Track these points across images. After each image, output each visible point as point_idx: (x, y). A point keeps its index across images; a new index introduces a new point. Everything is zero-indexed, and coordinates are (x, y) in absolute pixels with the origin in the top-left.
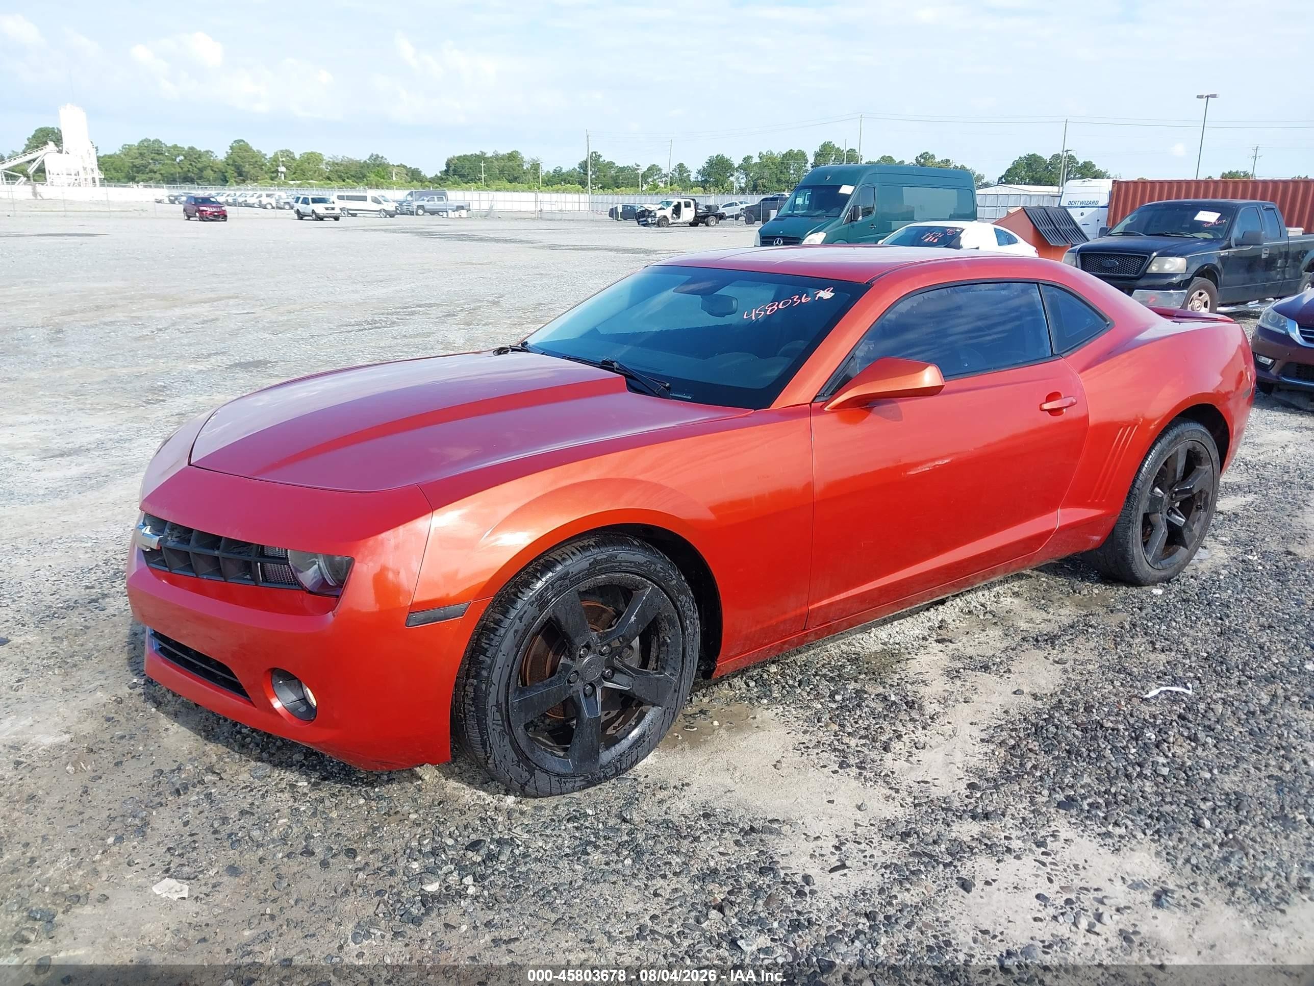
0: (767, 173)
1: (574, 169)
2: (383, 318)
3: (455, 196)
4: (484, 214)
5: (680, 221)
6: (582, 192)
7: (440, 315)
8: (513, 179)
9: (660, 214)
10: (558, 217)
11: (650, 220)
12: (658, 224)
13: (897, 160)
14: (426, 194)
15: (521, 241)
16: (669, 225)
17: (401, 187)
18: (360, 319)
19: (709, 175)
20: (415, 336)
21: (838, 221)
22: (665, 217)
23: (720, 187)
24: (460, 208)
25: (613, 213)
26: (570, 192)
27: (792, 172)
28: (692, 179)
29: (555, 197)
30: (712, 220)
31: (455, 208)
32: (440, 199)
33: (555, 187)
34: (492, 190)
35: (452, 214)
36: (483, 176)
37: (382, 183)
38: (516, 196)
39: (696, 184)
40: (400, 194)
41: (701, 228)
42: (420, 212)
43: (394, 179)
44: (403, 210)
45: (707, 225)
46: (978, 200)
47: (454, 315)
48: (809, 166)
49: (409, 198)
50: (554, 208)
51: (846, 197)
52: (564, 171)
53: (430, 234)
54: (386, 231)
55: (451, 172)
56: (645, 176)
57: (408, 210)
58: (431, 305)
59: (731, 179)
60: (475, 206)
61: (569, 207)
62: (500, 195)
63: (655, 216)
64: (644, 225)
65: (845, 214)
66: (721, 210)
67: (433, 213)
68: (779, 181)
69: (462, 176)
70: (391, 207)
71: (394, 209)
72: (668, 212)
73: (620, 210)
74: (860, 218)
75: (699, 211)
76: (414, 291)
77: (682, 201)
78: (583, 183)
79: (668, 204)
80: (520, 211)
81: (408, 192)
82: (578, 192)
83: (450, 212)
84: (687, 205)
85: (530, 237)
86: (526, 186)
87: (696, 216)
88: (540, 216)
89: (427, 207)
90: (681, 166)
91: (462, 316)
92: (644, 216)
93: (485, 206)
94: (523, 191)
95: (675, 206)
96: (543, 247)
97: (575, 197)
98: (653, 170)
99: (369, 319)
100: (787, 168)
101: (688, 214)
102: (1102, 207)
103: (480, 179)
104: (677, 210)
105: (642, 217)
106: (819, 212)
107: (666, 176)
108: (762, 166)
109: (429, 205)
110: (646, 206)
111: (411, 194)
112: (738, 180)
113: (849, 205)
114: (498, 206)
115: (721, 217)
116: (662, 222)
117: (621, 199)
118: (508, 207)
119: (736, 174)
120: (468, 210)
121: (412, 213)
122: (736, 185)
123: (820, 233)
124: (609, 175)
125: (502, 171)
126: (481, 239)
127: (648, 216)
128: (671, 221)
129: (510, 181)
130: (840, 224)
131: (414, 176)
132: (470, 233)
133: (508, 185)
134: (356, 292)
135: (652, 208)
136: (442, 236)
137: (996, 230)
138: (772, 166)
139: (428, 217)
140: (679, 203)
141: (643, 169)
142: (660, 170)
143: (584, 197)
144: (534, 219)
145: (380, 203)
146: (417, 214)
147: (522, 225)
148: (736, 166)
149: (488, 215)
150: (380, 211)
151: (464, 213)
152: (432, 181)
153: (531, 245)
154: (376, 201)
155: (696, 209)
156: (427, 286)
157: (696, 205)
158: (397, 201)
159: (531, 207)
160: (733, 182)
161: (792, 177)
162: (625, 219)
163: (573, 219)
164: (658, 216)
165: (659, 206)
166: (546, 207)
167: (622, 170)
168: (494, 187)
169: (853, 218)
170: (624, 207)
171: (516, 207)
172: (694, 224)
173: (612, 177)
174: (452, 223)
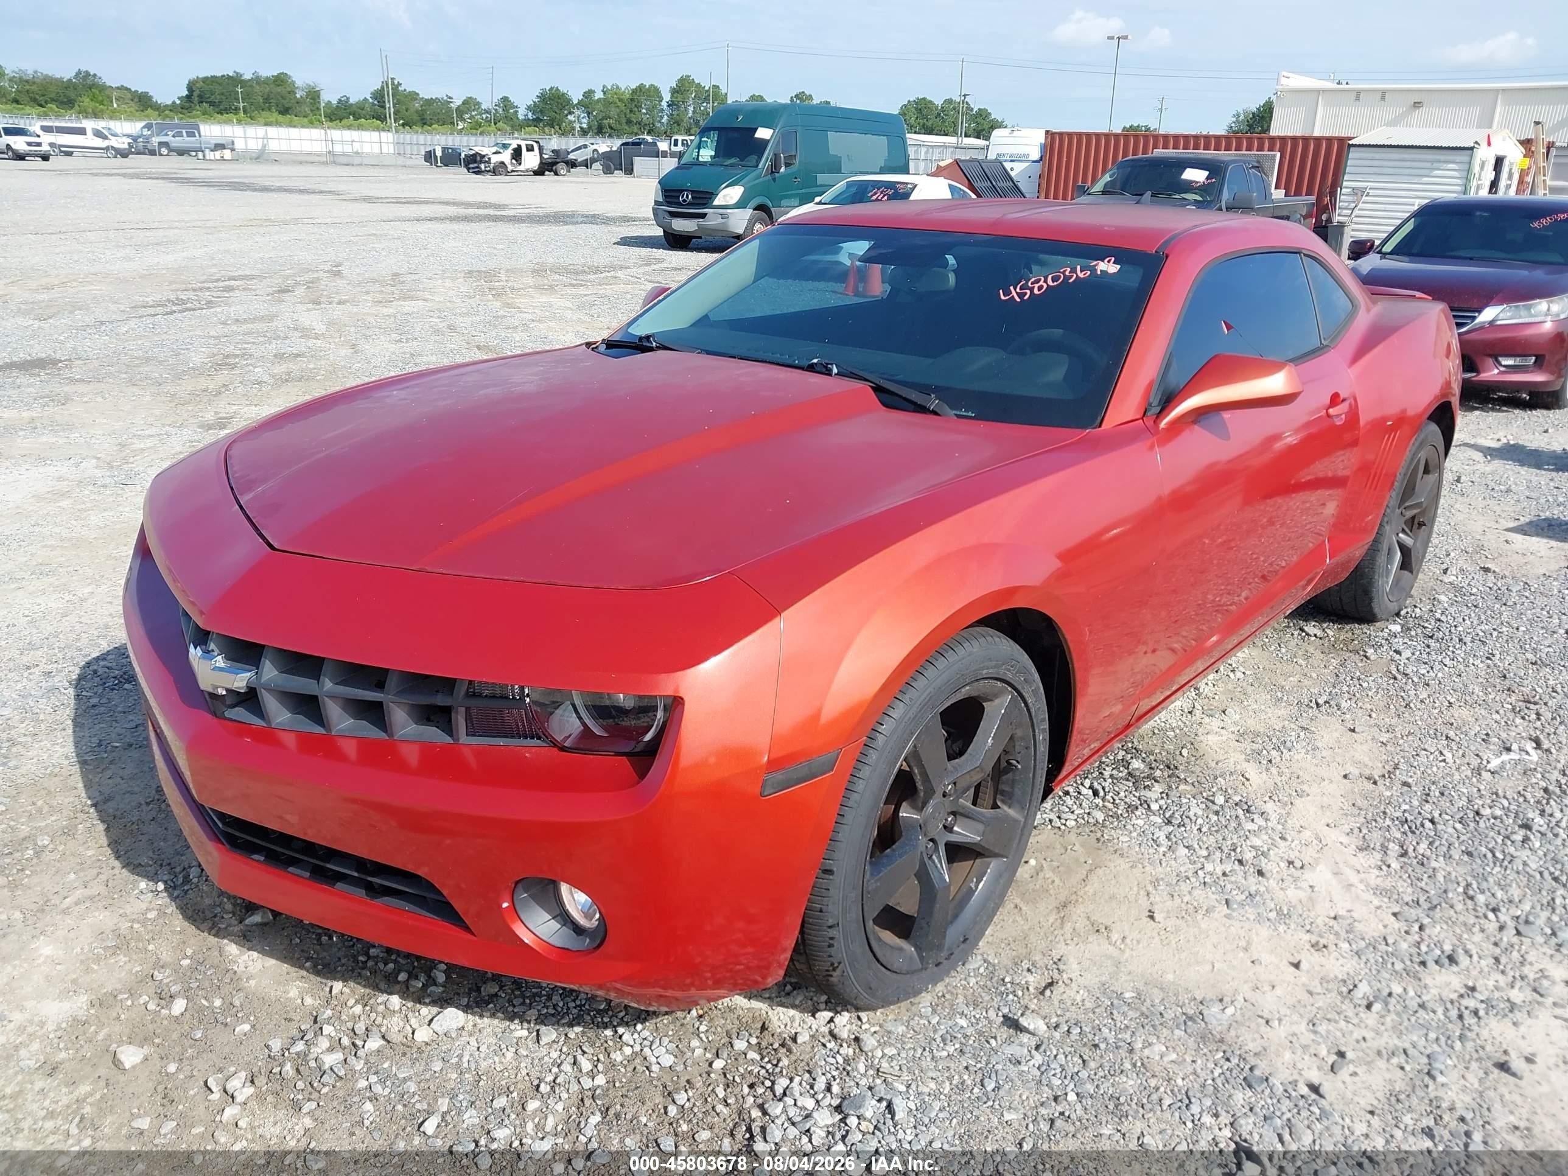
0: (614, 112)
1: (365, 99)
2: (191, 295)
3: (212, 130)
4: (254, 155)
5: (521, 168)
6: (383, 130)
7: (270, 290)
8: (285, 111)
9: (495, 159)
10: (357, 161)
11: (482, 166)
12: (494, 172)
13: (769, 100)
14: (171, 127)
15: (321, 192)
16: (507, 173)
17: (130, 117)
18: (158, 297)
19: (541, 112)
20: (254, 320)
21: (757, 172)
22: (502, 163)
23: (557, 127)
24: (220, 147)
25: (429, 157)
26: (367, 129)
27: (644, 111)
28: (521, 117)
29: (348, 135)
30: (562, 168)
31: (213, 146)
32: (191, 134)
33: (345, 121)
34: (258, 124)
35: (210, 155)
36: (241, 105)
37: (102, 111)
38: (294, 132)
39: (527, 123)
40: (134, 127)
41: (549, 177)
42: (164, 151)
43: (115, 105)
44: (138, 148)
45: (556, 174)
46: (911, 151)
47: (289, 291)
48: (664, 104)
49: (146, 132)
50: (348, 149)
51: (764, 143)
52: (351, 101)
53: (188, 181)
54: (124, 175)
55: (196, 99)
56: (460, 112)
57: (145, 147)
58: (251, 278)
59: (570, 117)
60: (239, 145)
61: (367, 148)
62: (272, 131)
63: (489, 162)
64: (476, 173)
65: (765, 163)
66: (572, 156)
67: (182, 152)
68: (629, 122)
69: (212, 104)
70: (122, 143)
71: (126, 146)
72: (506, 157)
73: (439, 153)
74: (783, 169)
75: (546, 156)
76: (213, 259)
77: (523, 144)
78: (382, 118)
79: (505, 146)
80: (301, 153)
81: (143, 124)
82: (377, 129)
83: (207, 151)
84: (530, 149)
85: (331, 186)
86: (306, 120)
87: (541, 163)
88: (332, 159)
89: (173, 145)
90: (505, 99)
91: (300, 291)
92: (475, 162)
93: (254, 145)
94: (303, 127)
95: (514, 150)
96: (356, 200)
97: (375, 135)
98: (470, 104)
99: (172, 297)
100: (639, 107)
101: (531, 160)
102: (1034, 162)
103: (237, 109)
104: (517, 154)
105: (474, 163)
106: (732, 161)
107: (487, 112)
108: (607, 102)
109: (176, 142)
110: (477, 149)
111: (149, 127)
112: (579, 119)
113: (768, 153)
114: (273, 146)
115: (573, 164)
116: (499, 169)
117: (439, 141)
118: (284, 146)
119: (577, 112)
120: (233, 150)
121: (152, 153)
122: (577, 126)
123: (737, 187)
124: (412, 110)
125: (267, 99)
126: (265, 189)
127: (481, 162)
128: (510, 168)
129: (281, 113)
130: (759, 177)
131: (143, 103)
132: (246, 181)
133: (280, 118)
134: (127, 258)
135: (484, 151)
136: (208, 184)
137: (950, 185)
138: (619, 104)
139: (175, 159)
140: (519, 146)
141: (457, 102)
142: (479, 104)
143: (388, 137)
144: (326, 163)
145: (105, 138)
146: (161, 155)
147: (312, 170)
148: (575, 102)
149: (260, 157)
150: (107, 149)
151: (227, 154)
152: (173, 108)
153: (337, 197)
154: (98, 134)
155: (541, 153)
156: (228, 251)
157: (541, 149)
158: (128, 136)
159: (319, 147)
160: (571, 122)
161: (645, 118)
162: (446, 165)
163: (377, 163)
164: (493, 161)
165: (494, 149)
166: (338, 148)
167: (430, 102)
168: (262, 121)
169: (774, 169)
170: (444, 149)
171: (295, 147)
172: (539, 172)
173: (417, 111)
174: (213, 167)
